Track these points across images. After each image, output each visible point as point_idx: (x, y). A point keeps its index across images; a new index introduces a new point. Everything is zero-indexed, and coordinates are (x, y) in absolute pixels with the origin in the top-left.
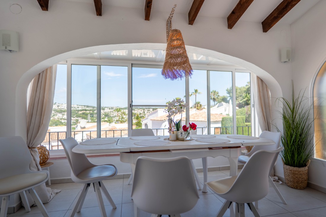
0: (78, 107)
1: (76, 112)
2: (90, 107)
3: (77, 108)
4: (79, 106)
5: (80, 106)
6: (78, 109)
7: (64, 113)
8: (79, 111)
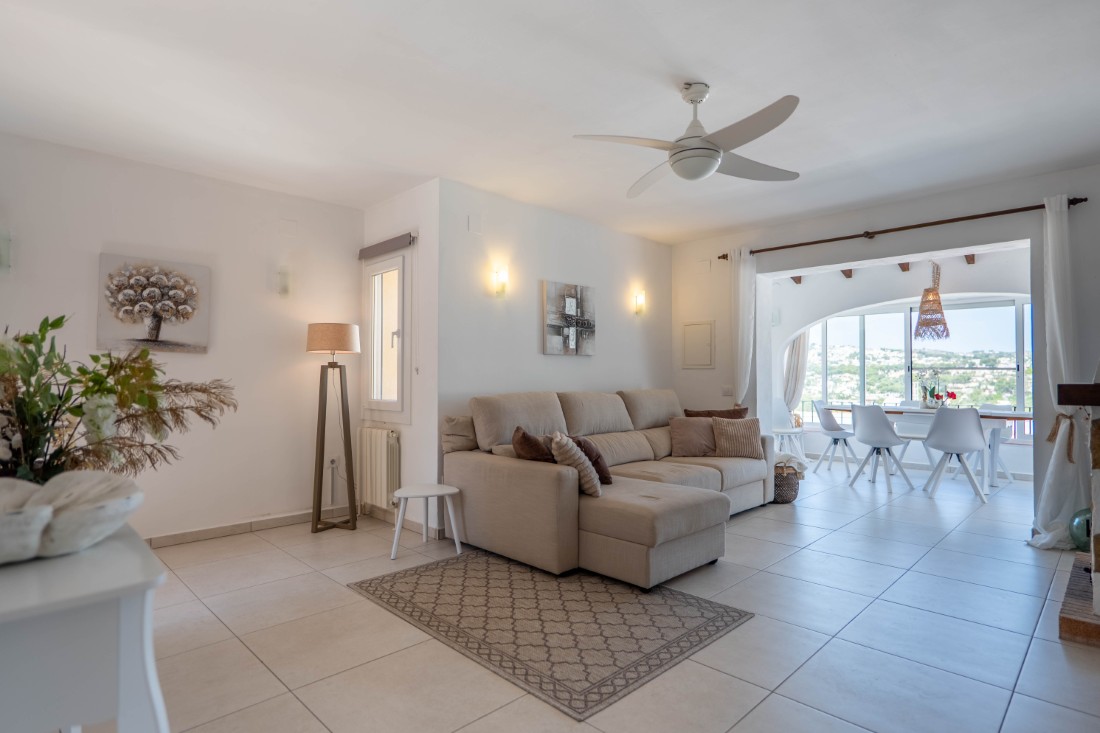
0: (886, 358)
1: (880, 373)
2: (931, 355)
3: (883, 360)
4: (888, 353)
5: (892, 351)
6: (884, 363)
7: (837, 376)
8: (888, 368)
